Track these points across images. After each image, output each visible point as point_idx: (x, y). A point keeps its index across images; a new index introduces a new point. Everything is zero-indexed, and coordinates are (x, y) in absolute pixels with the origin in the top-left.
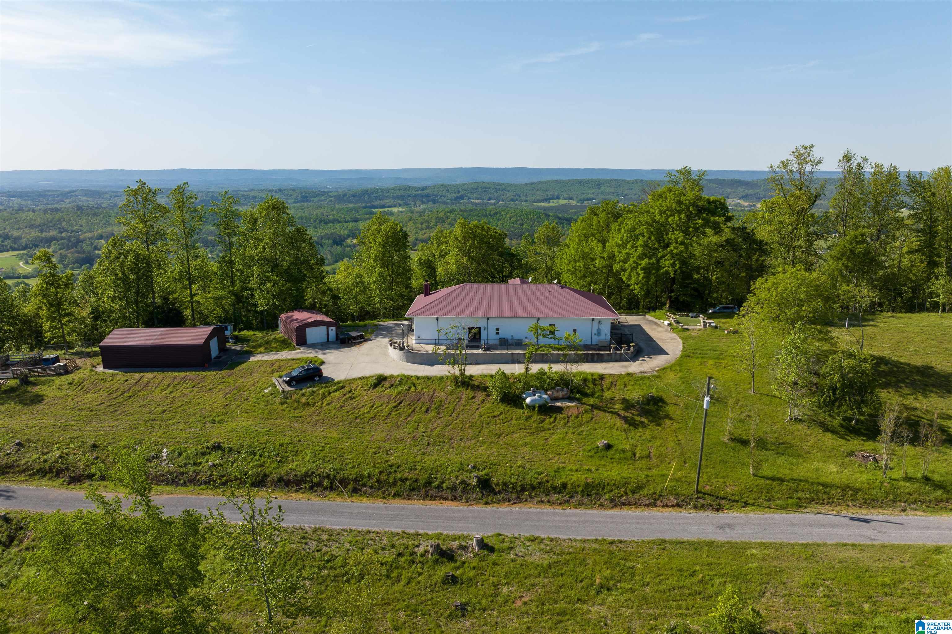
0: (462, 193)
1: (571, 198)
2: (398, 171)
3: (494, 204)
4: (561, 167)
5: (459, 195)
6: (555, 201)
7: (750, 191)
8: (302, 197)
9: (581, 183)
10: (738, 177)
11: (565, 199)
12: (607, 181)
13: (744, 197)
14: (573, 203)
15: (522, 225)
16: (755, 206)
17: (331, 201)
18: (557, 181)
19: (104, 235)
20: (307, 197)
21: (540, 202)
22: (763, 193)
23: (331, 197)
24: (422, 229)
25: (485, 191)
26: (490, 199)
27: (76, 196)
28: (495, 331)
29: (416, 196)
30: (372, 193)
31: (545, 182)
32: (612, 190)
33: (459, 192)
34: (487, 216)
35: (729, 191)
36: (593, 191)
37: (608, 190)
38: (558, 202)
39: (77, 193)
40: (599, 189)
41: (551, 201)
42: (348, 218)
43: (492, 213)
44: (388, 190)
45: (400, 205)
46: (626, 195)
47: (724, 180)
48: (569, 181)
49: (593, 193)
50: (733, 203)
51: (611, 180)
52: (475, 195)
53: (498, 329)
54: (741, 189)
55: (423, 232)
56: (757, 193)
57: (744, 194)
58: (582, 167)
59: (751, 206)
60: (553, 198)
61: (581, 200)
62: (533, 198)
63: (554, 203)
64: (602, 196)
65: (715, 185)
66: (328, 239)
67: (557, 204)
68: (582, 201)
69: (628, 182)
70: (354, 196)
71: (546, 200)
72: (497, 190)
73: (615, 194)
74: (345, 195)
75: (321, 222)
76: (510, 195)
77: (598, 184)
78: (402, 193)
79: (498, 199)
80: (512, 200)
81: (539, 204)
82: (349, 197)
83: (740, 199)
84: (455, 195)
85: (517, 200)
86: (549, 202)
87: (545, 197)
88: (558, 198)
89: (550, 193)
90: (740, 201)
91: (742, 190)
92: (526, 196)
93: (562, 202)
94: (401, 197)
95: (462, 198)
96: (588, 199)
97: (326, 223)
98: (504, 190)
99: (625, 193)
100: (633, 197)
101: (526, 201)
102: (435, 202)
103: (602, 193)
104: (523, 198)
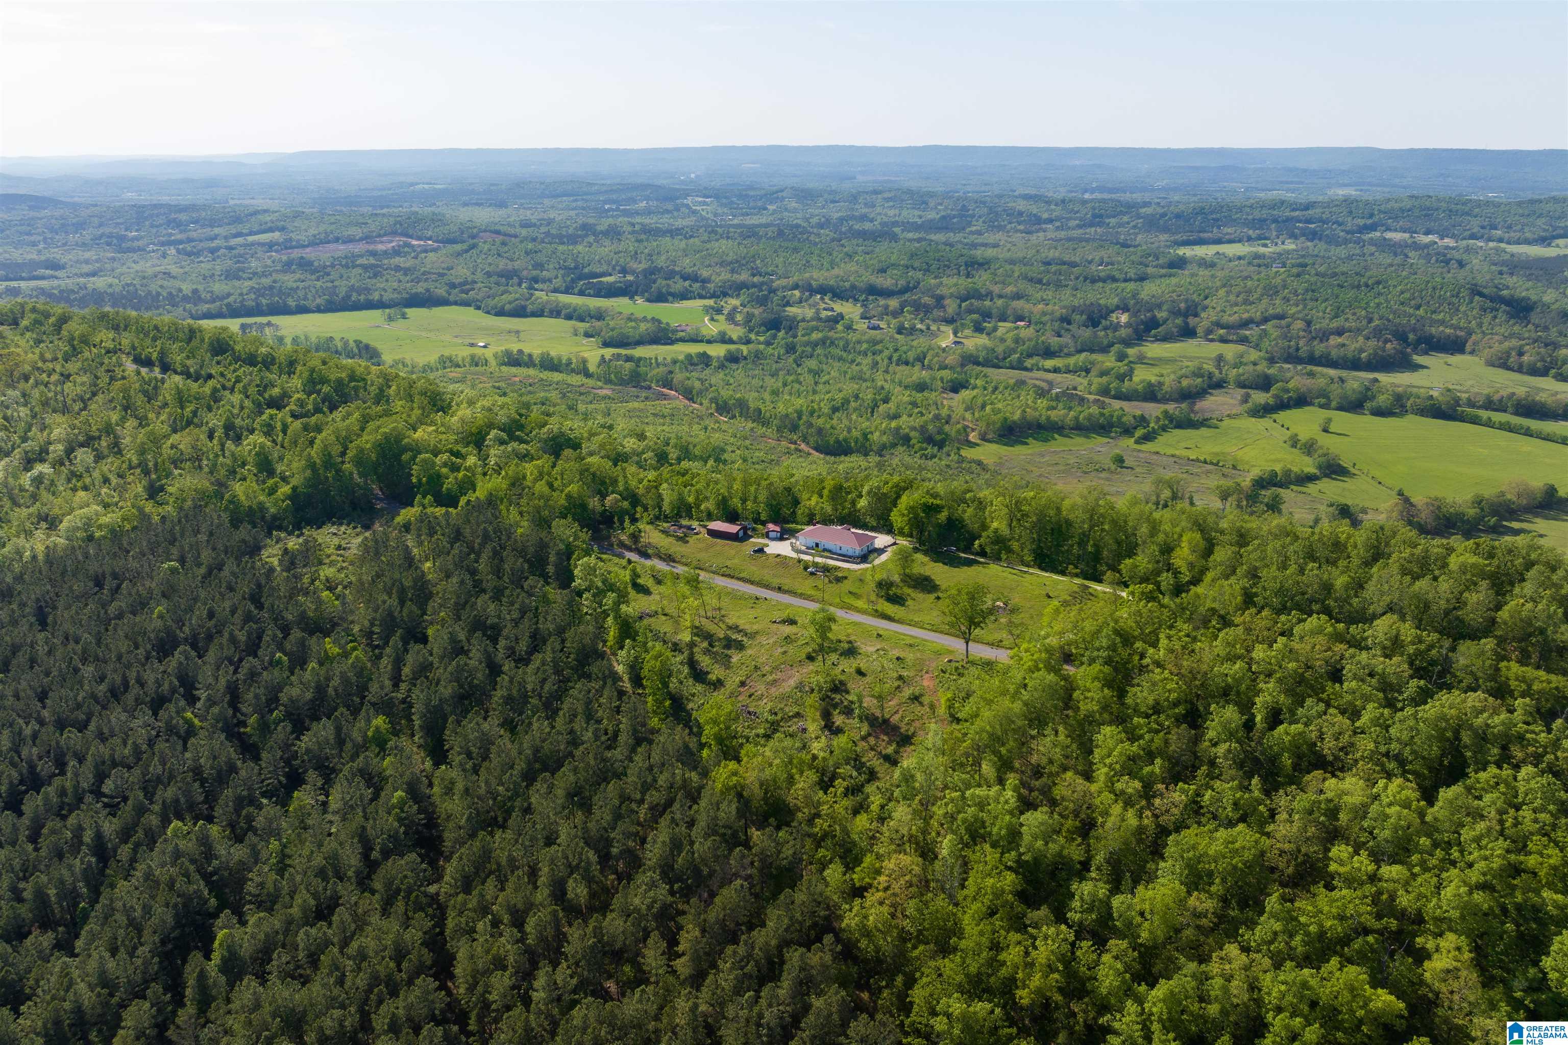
5: (1369, 222)
8: (1094, 216)
19: (801, 283)
20: (1103, 216)
23: (1139, 216)
24: (1235, 305)
27: (782, 199)
29: (1291, 219)
30: (1212, 213)
33: (1371, 216)
39: (784, 194)
42: (1131, 274)
45: (1249, 239)
55: (1235, 309)
62: (1518, 235)
63: (1554, 250)
66: (1082, 313)
75: (1086, 279)
78: (1257, 214)
79: (1445, 233)
80: (1472, 236)
84: (1361, 222)
94: (1261, 223)
95: (1373, 228)
97: (1094, 281)
101: (1501, 240)
102: (1313, 236)
104: (1499, 234)
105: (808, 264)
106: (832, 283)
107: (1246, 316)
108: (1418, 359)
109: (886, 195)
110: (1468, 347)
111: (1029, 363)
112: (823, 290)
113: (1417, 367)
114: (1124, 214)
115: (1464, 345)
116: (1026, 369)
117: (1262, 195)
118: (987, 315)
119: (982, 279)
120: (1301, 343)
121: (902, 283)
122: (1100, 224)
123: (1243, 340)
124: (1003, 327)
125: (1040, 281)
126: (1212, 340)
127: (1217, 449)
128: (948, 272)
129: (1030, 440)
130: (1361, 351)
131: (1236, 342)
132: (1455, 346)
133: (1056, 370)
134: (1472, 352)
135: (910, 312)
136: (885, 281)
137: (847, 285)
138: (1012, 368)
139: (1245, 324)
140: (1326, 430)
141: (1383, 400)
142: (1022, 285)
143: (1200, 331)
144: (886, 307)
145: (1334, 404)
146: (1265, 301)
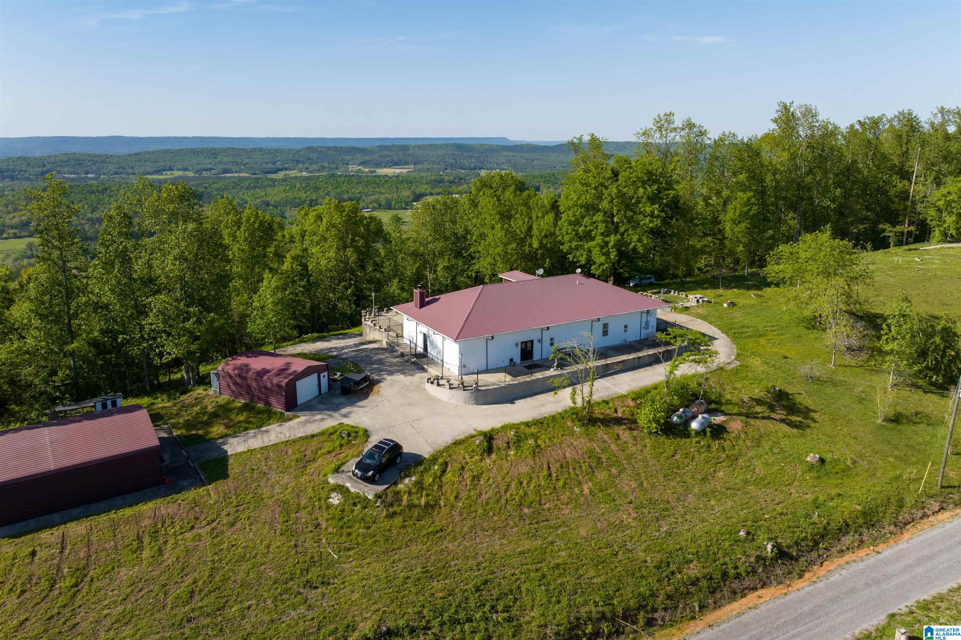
0: (47, 166)
1: (186, 169)
3: (96, 179)
4: (166, 135)
6: (168, 172)
7: (367, 157)
9: (195, 152)
10: (354, 145)
11: (179, 170)
12: (223, 150)
13: (363, 164)
14: (191, 174)
16: (375, 172)
18: (166, 151)
21: (151, 174)
22: (379, 159)
25: (79, 164)
26: (87, 173)
28: (549, 342)
31: (153, 153)
32: (230, 159)
34: (93, 193)
35: (348, 157)
36: (210, 160)
37: (226, 160)
38: (172, 174)
40: (216, 158)
41: (164, 173)
43: (100, 189)
46: (246, 164)
47: (341, 147)
48: (180, 150)
49: (210, 163)
50: (354, 169)
51: (228, 149)
52: (66, 169)
53: (552, 339)
54: (358, 156)
56: (374, 159)
57: (362, 160)
58: (190, 135)
59: (372, 172)
60: (165, 170)
61: (198, 171)
62: (142, 170)
63: (167, 175)
64: (221, 166)
65: (334, 153)
67: (172, 176)
68: (200, 171)
69: (245, 151)
71: (158, 172)
72: (95, 162)
73: (235, 164)
76: (112, 168)
77: (214, 153)
79: (98, 173)
80: (116, 173)
81: (150, 177)
83: (359, 165)
85: (122, 173)
86: (162, 174)
87: (156, 169)
88: (171, 169)
89: (161, 164)
90: (360, 167)
91: (359, 157)
92: (132, 168)
93: (177, 173)
96: (205, 170)
98: (104, 162)
99: (245, 161)
100: (254, 166)
101: (134, 174)
102: (13, 178)
103: (220, 163)
104: (130, 171)
126: (7, 238)
131: (28, 236)
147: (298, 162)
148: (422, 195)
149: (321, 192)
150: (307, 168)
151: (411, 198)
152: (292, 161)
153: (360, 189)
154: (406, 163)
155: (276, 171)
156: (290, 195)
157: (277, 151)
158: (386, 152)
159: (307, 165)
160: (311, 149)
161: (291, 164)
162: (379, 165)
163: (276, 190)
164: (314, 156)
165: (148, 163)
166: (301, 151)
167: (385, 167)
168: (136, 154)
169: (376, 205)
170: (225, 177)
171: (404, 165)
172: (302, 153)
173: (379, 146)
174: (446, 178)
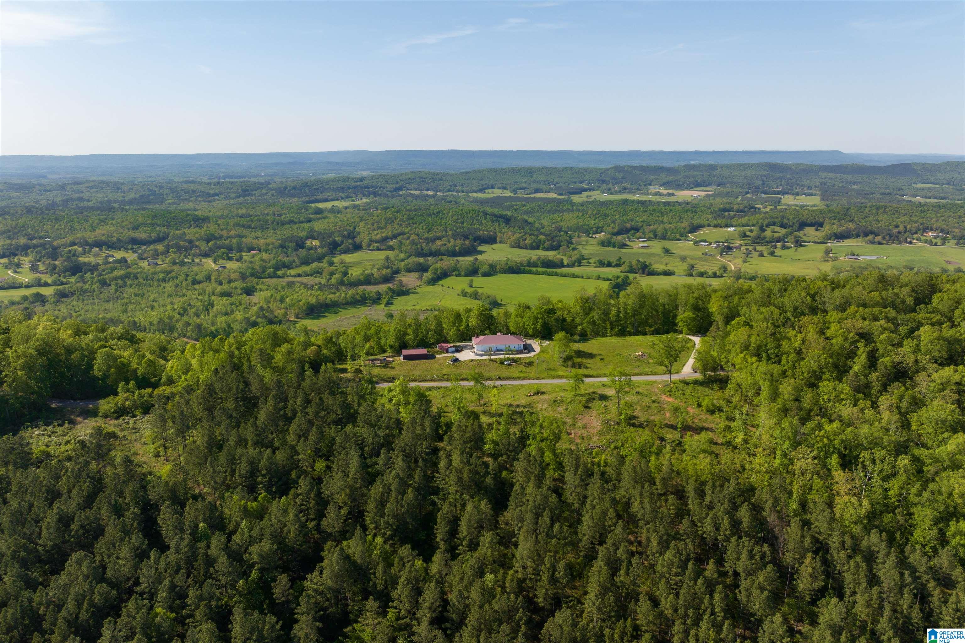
0: (400, 184)
1: (505, 189)
2: (329, 153)
3: (433, 197)
5: (398, 186)
6: (490, 191)
7: (671, 178)
8: (244, 191)
9: (515, 171)
11: (499, 189)
13: (664, 185)
14: (507, 193)
15: (463, 223)
16: (673, 194)
17: (273, 195)
18: (491, 169)
19: (77, 241)
20: (247, 190)
21: (476, 192)
22: (683, 180)
23: (270, 189)
24: (374, 230)
25: (422, 181)
26: (428, 190)
29: (355, 187)
30: (313, 185)
31: (480, 171)
32: (543, 178)
33: (397, 183)
35: (652, 177)
36: (526, 179)
37: (540, 179)
38: (493, 193)
40: (531, 176)
41: (487, 191)
42: (302, 219)
44: (328, 182)
45: (342, 198)
46: (558, 182)
47: (648, 167)
48: (503, 168)
49: (526, 182)
50: (654, 191)
51: (542, 167)
52: (413, 186)
54: (663, 175)
55: (376, 232)
56: (677, 180)
57: (665, 181)
58: (515, 149)
59: (669, 195)
60: (488, 189)
61: (514, 190)
62: (469, 188)
63: (489, 194)
64: (534, 185)
65: (639, 172)
66: (291, 242)
67: (492, 196)
69: (558, 169)
70: (294, 188)
71: (482, 190)
72: (434, 180)
73: (547, 182)
74: (285, 188)
75: (278, 223)
76: (447, 185)
77: (530, 170)
78: (341, 184)
79: (436, 190)
80: (449, 190)
81: (475, 195)
82: (289, 191)
83: (659, 187)
84: (394, 186)
85: (454, 190)
86: (485, 193)
87: (480, 187)
88: (492, 188)
89: (485, 183)
90: (661, 189)
91: (663, 177)
92: (462, 185)
93: (497, 192)
94: (342, 189)
95: (400, 189)
96: (520, 189)
97: (283, 224)
98: (441, 180)
99: (556, 180)
100: (564, 185)
101: (463, 192)
102: (375, 194)
103: (534, 181)
104: (459, 188)
105: (72, 229)
106: (103, 238)
107: (384, 235)
108: (480, 248)
109: (87, 185)
110: (498, 240)
111: (279, 273)
112: (99, 244)
113: (481, 252)
114: (262, 188)
115: (496, 239)
116: (279, 277)
117: (324, 176)
118: (230, 249)
119: (211, 228)
120: (424, 245)
121: (154, 235)
122: (249, 195)
123: (391, 248)
124: (246, 256)
125: (249, 227)
126: (372, 250)
127: (429, 303)
128: (183, 225)
129: (326, 314)
130: (455, 246)
131: (386, 249)
132: (492, 240)
133: (299, 275)
134: (500, 242)
135: (174, 253)
136: (141, 235)
137: (114, 239)
138: (270, 277)
139: (385, 239)
140: (471, 286)
141: (485, 268)
142: (240, 231)
143: (364, 245)
144: (156, 250)
145: (463, 273)
146: (389, 226)
147: (603, 181)
148: (700, 227)
149: (609, 220)
150: (609, 189)
151: (688, 229)
152: (598, 180)
153: (645, 217)
154: (709, 185)
155: (580, 191)
156: (581, 222)
157: (586, 170)
158: (692, 173)
159: (610, 186)
160: (618, 168)
161: (597, 184)
162: (680, 187)
163: (571, 215)
164: (619, 175)
165: (474, 182)
166: (608, 170)
167: (686, 189)
168: (467, 173)
169: (652, 236)
170: (534, 198)
171: (707, 186)
172: (609, 172)
173: (685, 166)
174: (736, 207)
